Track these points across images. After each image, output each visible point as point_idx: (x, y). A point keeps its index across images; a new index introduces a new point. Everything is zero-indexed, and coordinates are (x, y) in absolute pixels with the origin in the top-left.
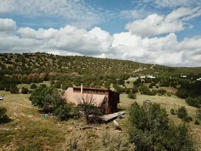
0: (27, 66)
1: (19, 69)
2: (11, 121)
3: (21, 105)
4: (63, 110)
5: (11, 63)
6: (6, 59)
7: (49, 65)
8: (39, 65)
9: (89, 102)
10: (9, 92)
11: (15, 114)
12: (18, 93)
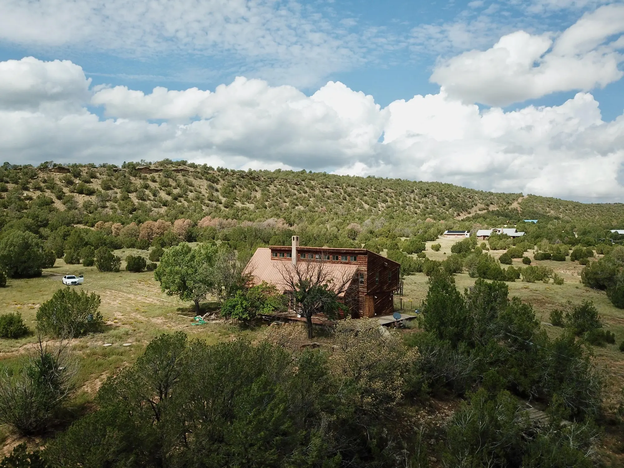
0: (136, 201)
1: (112, 208)
2: (111, 329)
3: (132, 296)
4: (245, 303)
5: (91, 193)
6: (77, 181)
7: (198, 198)
8: (169, 198)
9: (314, 279)
10: (94, 267)
11: (118, 315)
12: (118, 271)
